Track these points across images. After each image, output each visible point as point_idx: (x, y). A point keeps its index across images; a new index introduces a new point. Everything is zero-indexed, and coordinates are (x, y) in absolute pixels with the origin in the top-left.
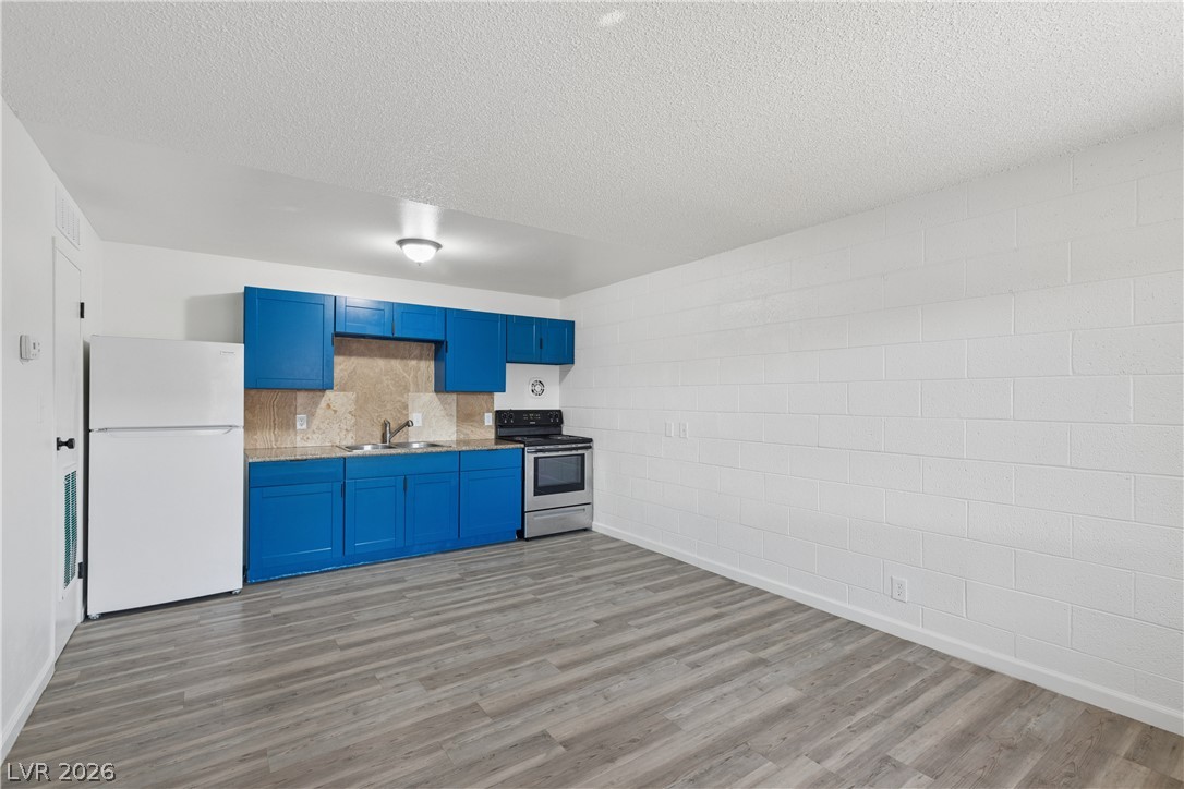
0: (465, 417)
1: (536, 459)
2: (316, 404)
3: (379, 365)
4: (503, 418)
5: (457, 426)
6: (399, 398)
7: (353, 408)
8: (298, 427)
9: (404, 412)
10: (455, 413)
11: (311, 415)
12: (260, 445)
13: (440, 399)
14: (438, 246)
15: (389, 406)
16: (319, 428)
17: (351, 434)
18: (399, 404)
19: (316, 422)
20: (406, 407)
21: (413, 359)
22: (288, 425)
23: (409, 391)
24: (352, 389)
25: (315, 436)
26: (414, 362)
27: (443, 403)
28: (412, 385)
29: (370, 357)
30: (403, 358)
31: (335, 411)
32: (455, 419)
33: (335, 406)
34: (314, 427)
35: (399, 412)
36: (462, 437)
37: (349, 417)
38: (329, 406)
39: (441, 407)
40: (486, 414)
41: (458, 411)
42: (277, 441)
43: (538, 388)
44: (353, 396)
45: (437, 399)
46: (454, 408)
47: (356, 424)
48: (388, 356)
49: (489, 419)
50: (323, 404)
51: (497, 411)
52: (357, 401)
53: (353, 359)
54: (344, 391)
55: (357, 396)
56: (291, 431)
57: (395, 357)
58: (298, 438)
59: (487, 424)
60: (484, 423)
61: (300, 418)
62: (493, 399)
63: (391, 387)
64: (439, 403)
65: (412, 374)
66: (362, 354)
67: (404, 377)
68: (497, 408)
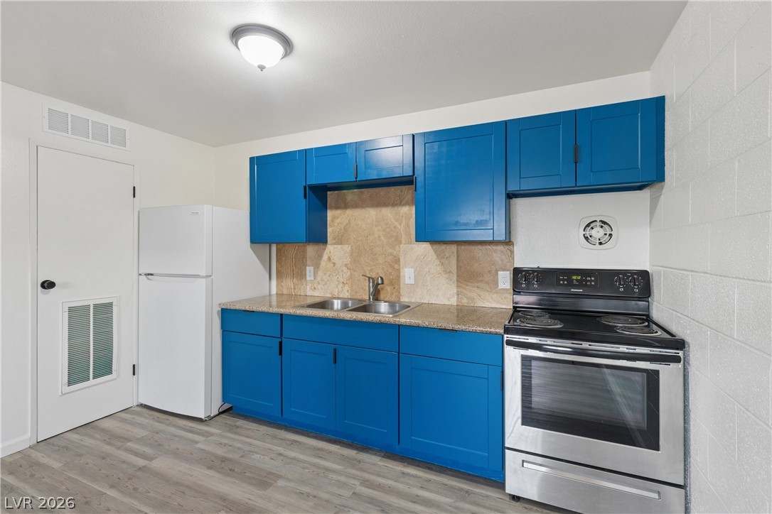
0: (467, 276)
1: (526, 361)
2: (320, 257)
3: (371, 214)
4: (522, 278)
5: (458, 286)
6: (391, 251)
7: (348, 261)
8: (308, 277)
9: (396, 266)
10: (454, 269)
11: (317, 267)
12: (285, 292)
13: (436, 252)
15: (381, 260)
16: (322, 280)
17: (347, 288)
18: (390, 257)
19: (320, 273)
20: (397, 261)
21: (405, 205)
22: (301, 275)
23: (401, 244)
24: (347, 241)
25: (320, 287)
27: (439, 256)
28: (403, 236)
29: (362, 207)
30: (394, 205)
31: (334, 264)
32: (455, 278)
33: (335, 259)
34: (319, 278)
35: (392, 266)
36: (465, 301)
37: (345, 269)
38: (329, 259)
39: (437, 262)
40: (500, 273)
41: (458, 268)
42: (295, 289)
43: (597, 233)
44: (347, 248)
45: (432, 252)
46: (454, 262)
47: (351, 277)
48: (379, 204)
49: (505, 280)
50: (325, 257)
51: (514, 270)
52: (352, 255)
53: (349, 212)
54: (341, 244)
55: (352, 249)
56: (304, 281)
57: (385, 205)
58: (308, 287)
59: (501, 286)
60: (496, 284)
61: (310, 270)
62: (512, 252)
63: (383, 238)
64: (435, 257)
65: (403, 224)
66: (355, 206)
67: (395, 227)
68: (517, 265)
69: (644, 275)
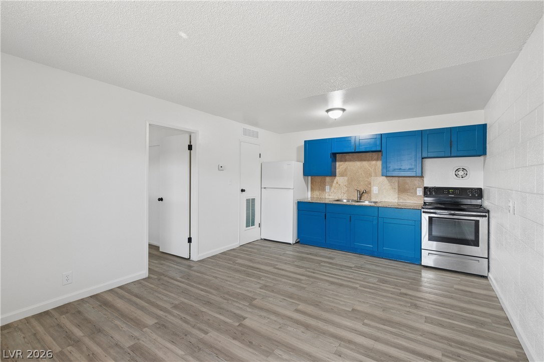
0: (402, 190)
1: (430, 219)
2: (333, 182)
3: (358, 164)
4: (427, 191)
5: (398, 194)
6: (367, 179)
7: (347, 183)
8: (327, 191)
9: (369, 186)
10: (397, 187)
11: (331, 186)
12: (315, 196)
13: (388, 180)
14: (344, 110)
15: (362, 183)
16: (333, 192)
17: (345, 195)
18: (367, 182)
19: (333, 189)
20: (370, 184)
22: (324, 190)
23: (371, 176)
24: (346, 175)
25: (332, 194)
26: (374, 162)
27: (390, 182)
28: (373, 173)
29: (354, 161)
30: (368, 160)
31: (339, 185)
32: (397, 191)
33: (340, 183)
34: (332, 191)
35: (367, 186)
36: (401, 201)
37: (345, 187)
38: (337, 183)
39: (389, 184)
40: (418, 189)
41: (399, 187)
42: (320, 195)
43: (461, 173)
44: (346, 178)
45: (386, 180)
46: (397, 184)
47: (347, 190)
48: (361, 160)
49: (420, 192)
50: (335, 182)
51: (424, 187)
52: (348, 181)
53: (347, 163)
54: (343, 176)
55: (348, 179)
56: (324, 192)
57: (365, 160)
58: (327, 195)
59: (418, 194)
60: (416, 193)
61: (327, 187)
62: (423, 180)
63: (363, 174)
64: (388, 182)
65: (373, 168)
66: (350, 161)
67: (369, 170)
68: (426, 185)
69: (480, 190)
